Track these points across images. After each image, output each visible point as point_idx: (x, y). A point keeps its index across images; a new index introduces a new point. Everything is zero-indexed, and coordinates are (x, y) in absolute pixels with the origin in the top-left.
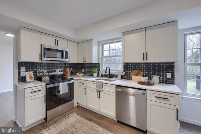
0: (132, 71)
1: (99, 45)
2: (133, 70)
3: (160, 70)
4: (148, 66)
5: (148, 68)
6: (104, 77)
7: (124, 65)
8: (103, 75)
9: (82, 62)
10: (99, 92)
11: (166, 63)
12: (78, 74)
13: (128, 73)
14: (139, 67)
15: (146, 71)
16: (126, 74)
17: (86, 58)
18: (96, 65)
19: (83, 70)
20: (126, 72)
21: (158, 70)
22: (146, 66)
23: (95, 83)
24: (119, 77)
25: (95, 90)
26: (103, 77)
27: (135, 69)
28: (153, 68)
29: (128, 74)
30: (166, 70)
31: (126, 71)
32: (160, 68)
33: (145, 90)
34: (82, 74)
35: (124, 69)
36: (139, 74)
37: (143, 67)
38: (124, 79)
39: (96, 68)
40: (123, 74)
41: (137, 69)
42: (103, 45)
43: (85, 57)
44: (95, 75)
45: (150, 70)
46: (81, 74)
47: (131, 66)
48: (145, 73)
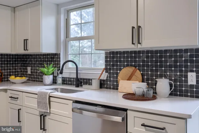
0: (120, 70)
1: (58, 13)
2: (124, 67)
3: (176, 66)
4: (152, 57)
5: (152, 61)
6: (69, 84)
7: (106, 57)
8: (65, 81)
9: (21, 51)
10: (43, 117)
11: (186, 51)
12: (12, 78)
13: (113, 74)
14: (135, 61)
15: (147, 71)
16: (110, 77)
17: (29, 43)
18: (53, 58)
19: (29, 69)
20: (110, 73)
21: (170, 66)
22: (147, 57)
23: (36, 96)
24: (95, 83)
25: (38, 113)
26: (66, 84)
27: (127, 66)
28: (161, 62)
29: (113, 77)
30: (186, 66)
31: (110, 69)
32: (176, 62)
33: (125, 110)
34: (24, 79)
35: (106, 65)
36: (134, 77)
37: (143, 61)
38: (107, 88)
39: (51, 65)
40: (104, 76)
41: (132, 66)
42: (68, 12)
43: (27, 40)
44: (48, 79)
45: (156, 66)
46: (18, 78)
47: (120, 57)
48: (147, 75)
